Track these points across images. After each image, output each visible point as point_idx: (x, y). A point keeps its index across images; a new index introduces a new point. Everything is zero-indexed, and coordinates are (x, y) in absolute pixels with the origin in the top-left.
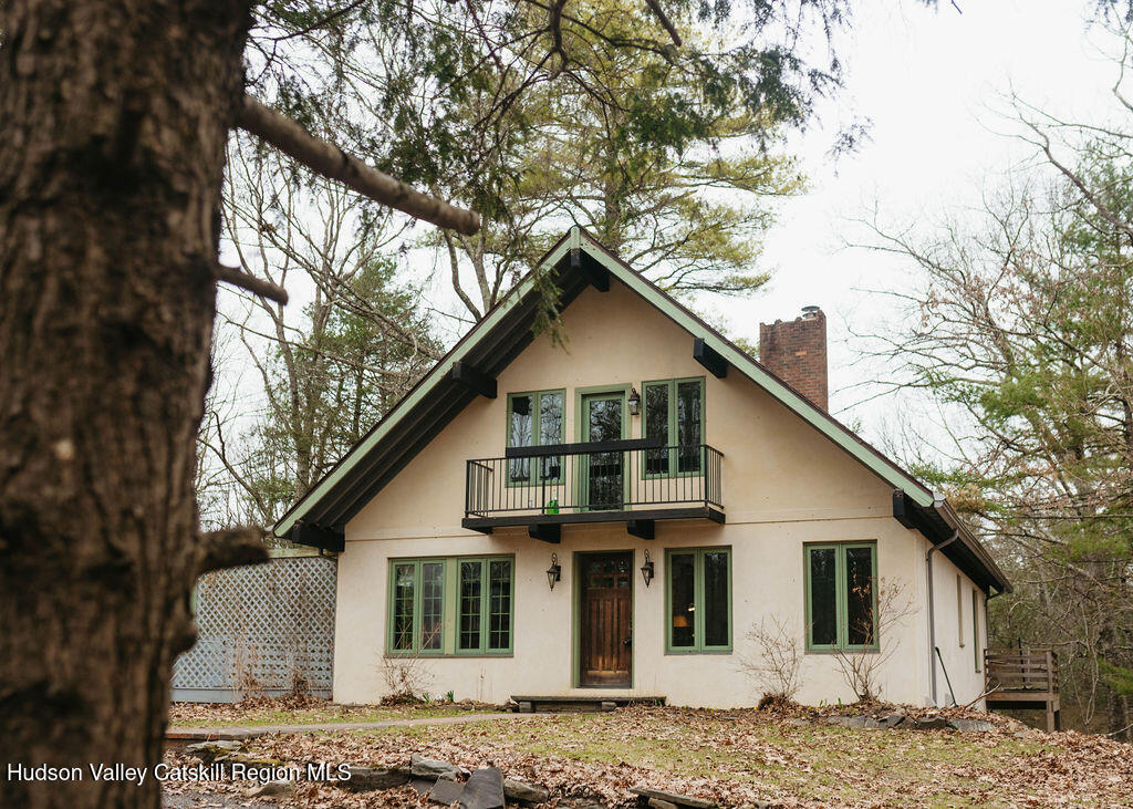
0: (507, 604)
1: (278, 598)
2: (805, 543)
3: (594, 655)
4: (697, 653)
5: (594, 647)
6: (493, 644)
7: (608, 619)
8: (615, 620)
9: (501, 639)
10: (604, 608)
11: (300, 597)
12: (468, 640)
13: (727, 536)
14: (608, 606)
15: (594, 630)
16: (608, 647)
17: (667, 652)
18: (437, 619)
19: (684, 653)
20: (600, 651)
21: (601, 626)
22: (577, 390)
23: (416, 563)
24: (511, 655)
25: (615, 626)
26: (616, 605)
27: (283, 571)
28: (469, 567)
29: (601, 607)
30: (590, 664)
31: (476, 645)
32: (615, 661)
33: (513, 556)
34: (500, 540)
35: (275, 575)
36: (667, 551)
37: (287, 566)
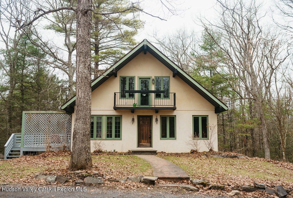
0: (119, 127)
1: (51, 124)
2: (193, 115)
3: (141, 140)
4: (168, 139)
5: (141, 138)
6: (116, 137)
7: (145, 131)
8: (146, 131)
9: (118, 135)
10: (144, 129)
11: (57, 124)
12: (109, 136)
13: (175, 113)
14: (145, 128)
15: (141, 134)
16: (145, 138)
17: (161, 139)
18: (100, 131)
19: (165, 139)
20: (143, 139)
21: (143, 133)
22: (138, 77)
23: (94, 116)
24: (121, 140)
25: (147, 133)
26: (147, 128)
27: (52, 117)
28: (109, 118)
29: (143, 128)
30: (140, 141)
31: (111, 137)
32: (146, 141)
33: (121, 116)
34: (118, 112)
35: (49, 118)
36: (160, 116)
37: (53, 115)
